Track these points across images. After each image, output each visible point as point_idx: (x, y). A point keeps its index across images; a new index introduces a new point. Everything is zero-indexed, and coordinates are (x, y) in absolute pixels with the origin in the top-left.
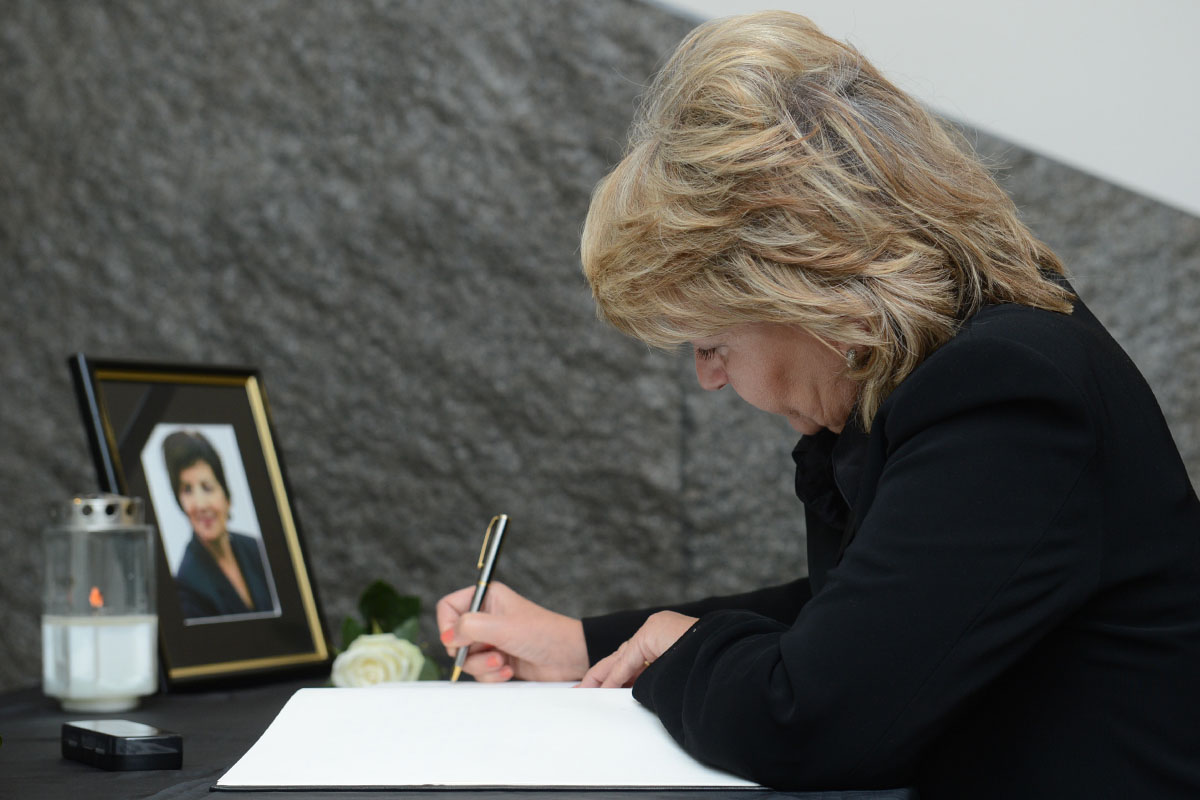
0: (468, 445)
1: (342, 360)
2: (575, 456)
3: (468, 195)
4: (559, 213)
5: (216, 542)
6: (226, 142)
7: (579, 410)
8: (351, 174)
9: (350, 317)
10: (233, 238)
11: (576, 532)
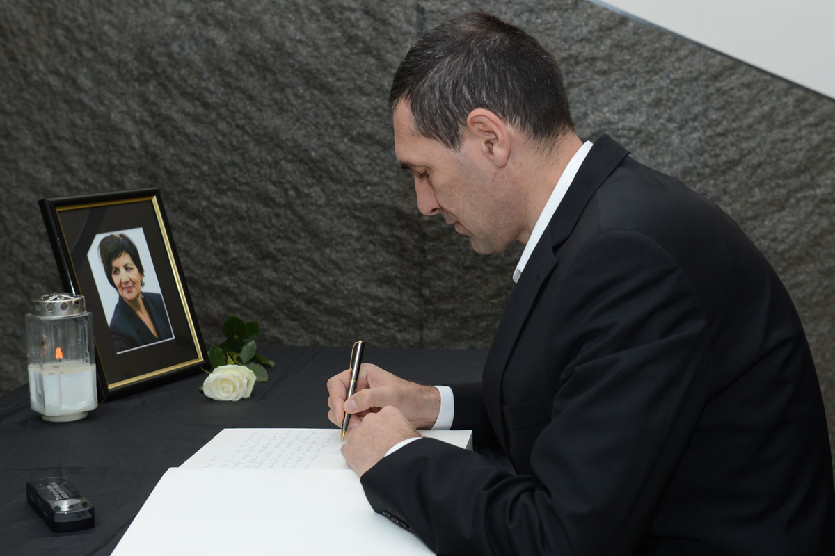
0: (295, 188)
1: (220, 138)
2: (358, 195)
3: (291, 39)
4: (347, 51)
5: (135, 301)
6: (146, 5)
7: (359, 169)
8: (221, 25)
9: (223, 110)
10: (153, 64)
11: (358, 239)
